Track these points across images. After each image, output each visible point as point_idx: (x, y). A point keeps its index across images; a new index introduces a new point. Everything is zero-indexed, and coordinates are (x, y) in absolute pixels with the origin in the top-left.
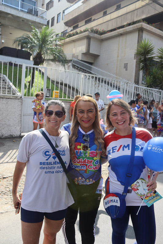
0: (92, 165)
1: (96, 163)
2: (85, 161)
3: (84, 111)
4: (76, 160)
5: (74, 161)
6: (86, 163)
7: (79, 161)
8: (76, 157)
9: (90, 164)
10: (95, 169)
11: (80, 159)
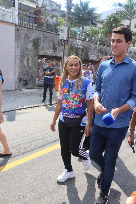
0: (73, 104)
1: (75, 102)
2: (69, 101)
3: (73, 64)
4: (65, 100)
5: (64, 101)
6: (70, 103)
7: (66, 101)
8: (64, 98)
9: (72, 103)
10: (74, 107)
11: (66, 100)
